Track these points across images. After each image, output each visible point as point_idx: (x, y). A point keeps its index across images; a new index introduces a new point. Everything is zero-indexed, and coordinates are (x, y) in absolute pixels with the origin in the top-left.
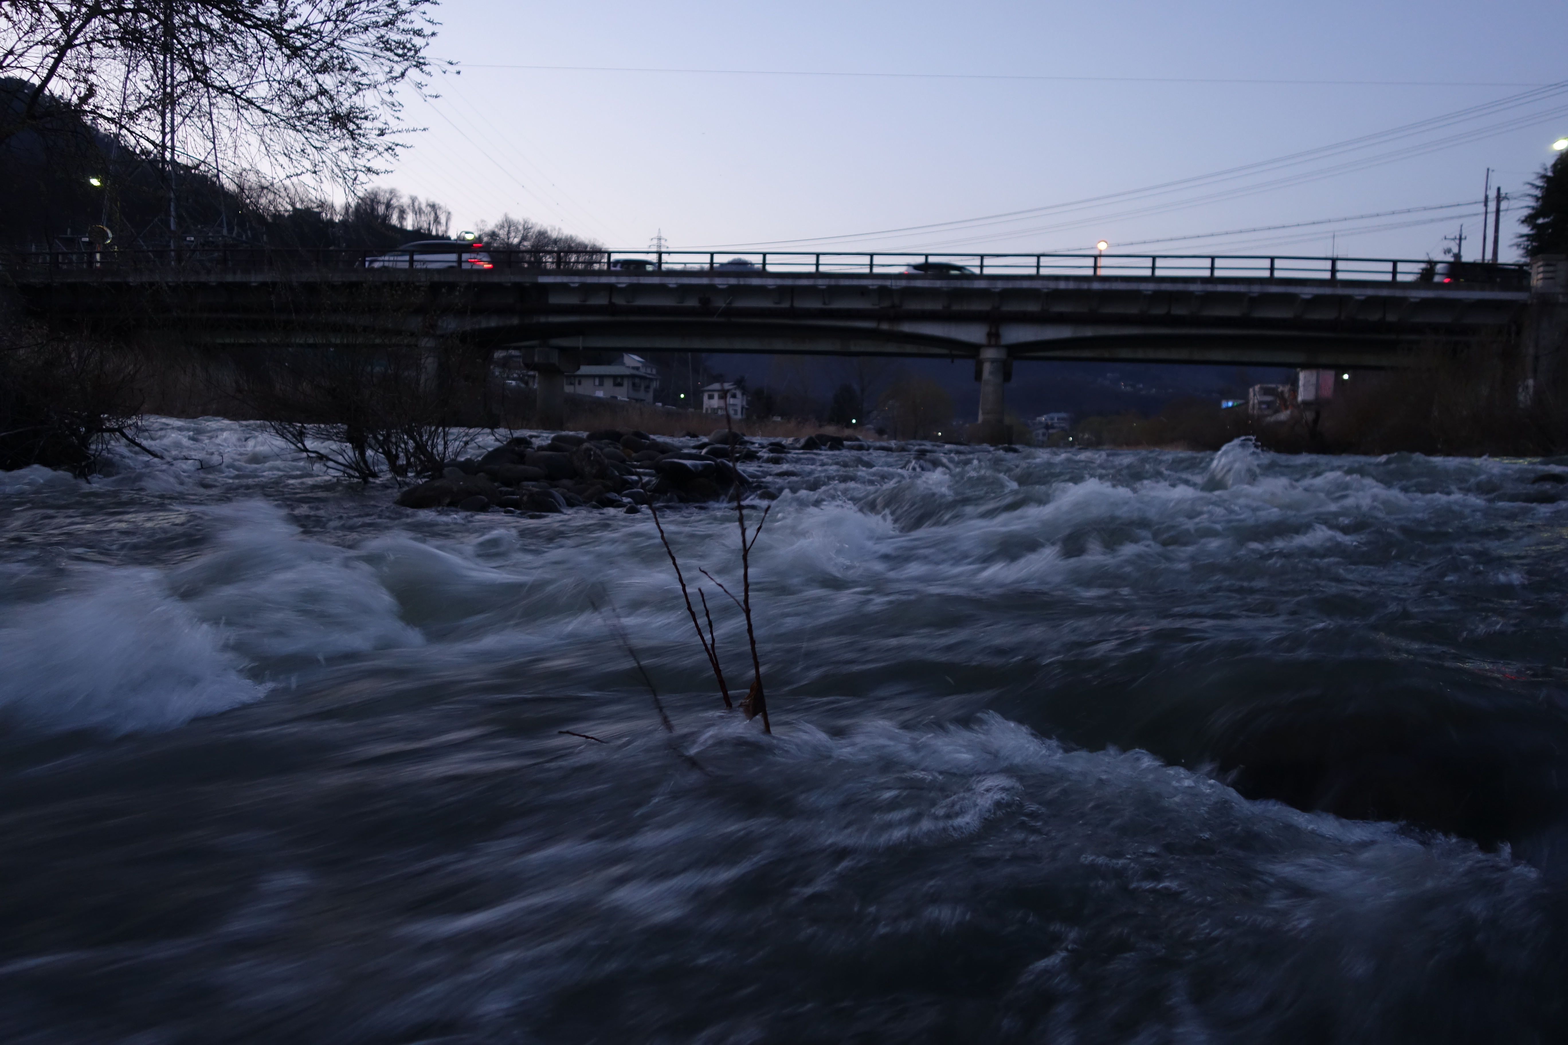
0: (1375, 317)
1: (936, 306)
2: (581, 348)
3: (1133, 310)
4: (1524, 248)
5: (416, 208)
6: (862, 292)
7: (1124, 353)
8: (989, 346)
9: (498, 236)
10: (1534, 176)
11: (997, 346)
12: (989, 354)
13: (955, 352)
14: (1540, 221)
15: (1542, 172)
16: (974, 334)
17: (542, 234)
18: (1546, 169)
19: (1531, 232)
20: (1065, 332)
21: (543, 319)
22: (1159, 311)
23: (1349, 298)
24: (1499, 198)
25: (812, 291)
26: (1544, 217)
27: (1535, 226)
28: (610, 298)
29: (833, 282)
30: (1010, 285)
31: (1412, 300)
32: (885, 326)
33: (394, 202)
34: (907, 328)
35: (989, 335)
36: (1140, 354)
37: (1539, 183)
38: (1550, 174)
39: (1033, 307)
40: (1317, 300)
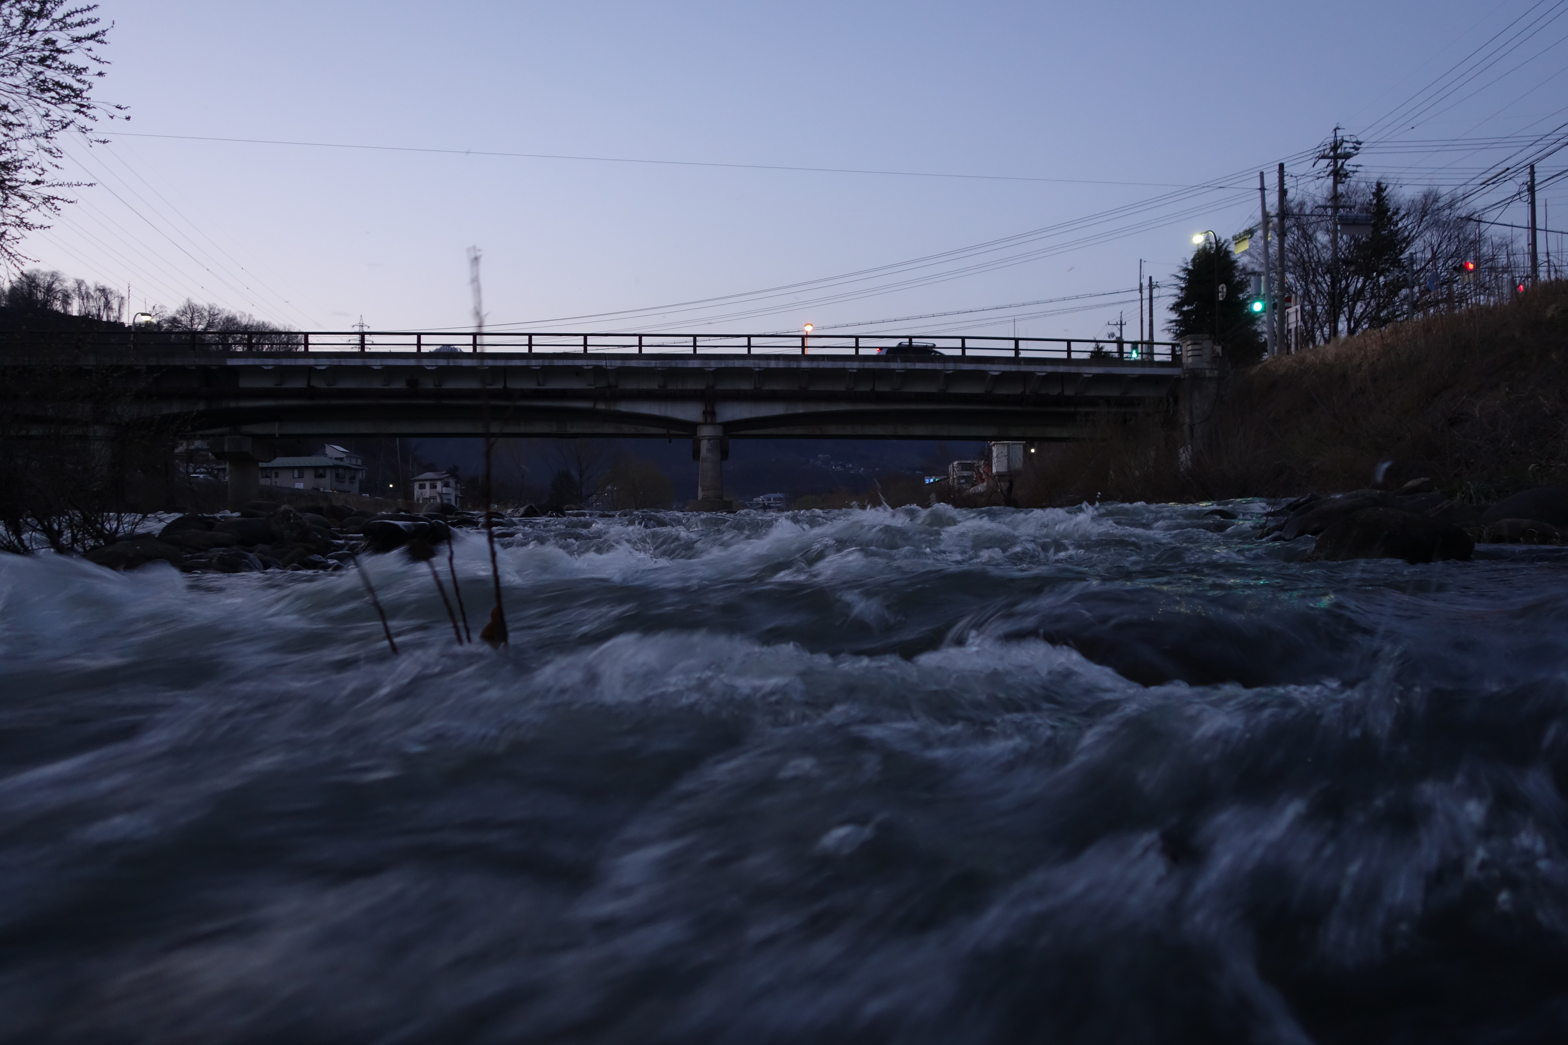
0: (1055, 391)
1: (652, 385)
2: (277, 435)
3: (841, 387)
4: (1173, 332)
5: (83, 293)
6: (578, 372)
7: (833, 430)
8: (705, 424)
9: (180, 322)
10: (1178, 269)
11: (713, 424)
12: (706, 431)
13: (672, 432)
14: (1185, 308)
15: (1185, 266)
16: (690, 412)
17: (230, 320)
18: (1187, 263)
19: (1179, 318)
20: (778, 410)
21: (233, 404)
22: (864, 388)
23: (1032, 374)
24: (1151, 287)
25: (525, 371)
26: (1188, 306)
27: (1182, 313)
28: (309, 382)
29: (547, 363)
30: (723, 364)
31: (1086, 376)
32: (601, 406)
33: (56, 286)
34: (624, 407)
35: (705, 413)
36: (848, 431)
37: (1182, 275)
38: (1190, 267)
39: (746, 386)
40: (1004, 377)
